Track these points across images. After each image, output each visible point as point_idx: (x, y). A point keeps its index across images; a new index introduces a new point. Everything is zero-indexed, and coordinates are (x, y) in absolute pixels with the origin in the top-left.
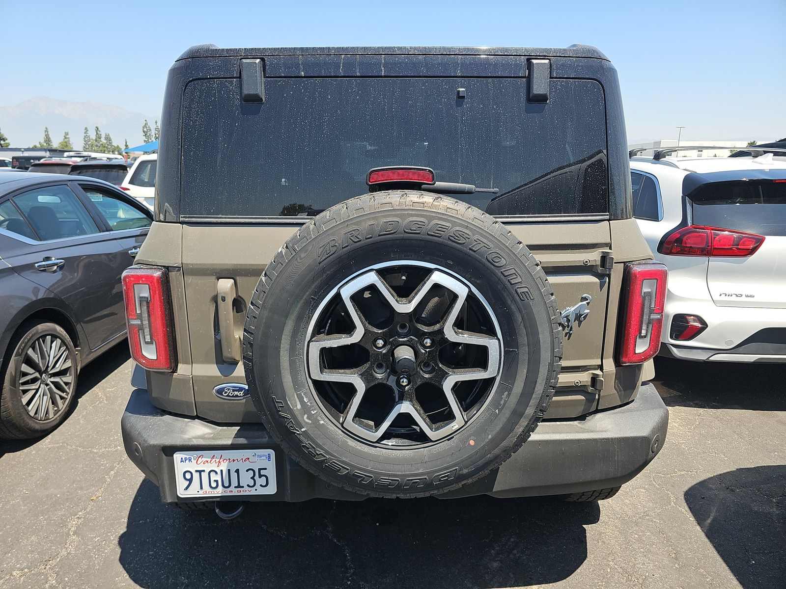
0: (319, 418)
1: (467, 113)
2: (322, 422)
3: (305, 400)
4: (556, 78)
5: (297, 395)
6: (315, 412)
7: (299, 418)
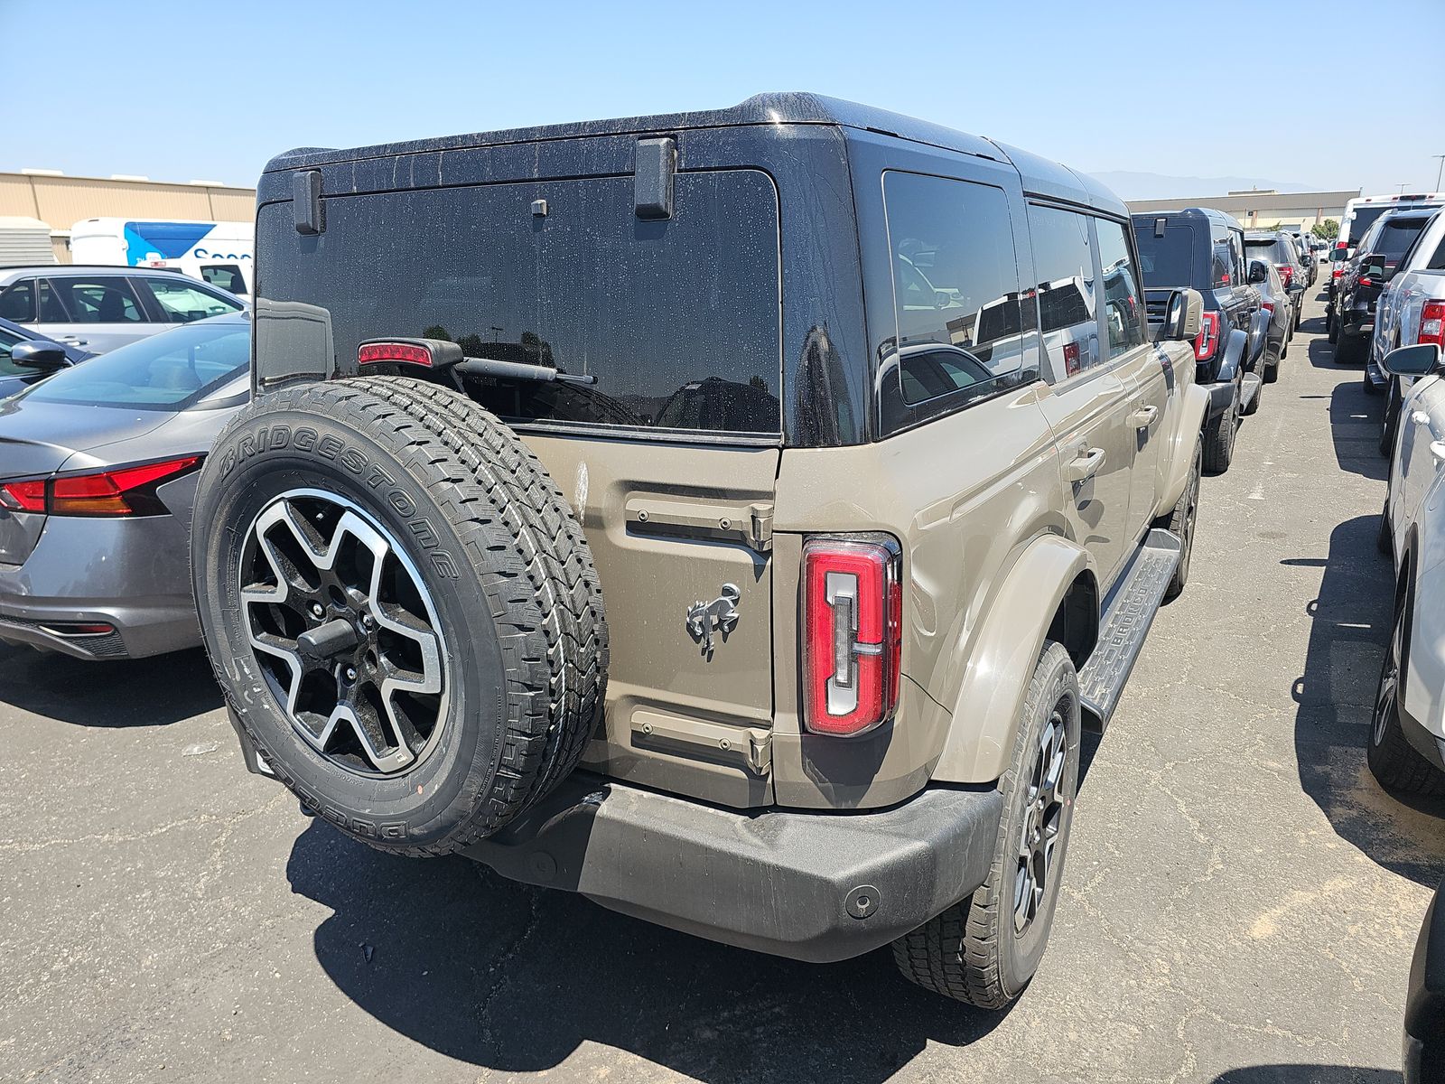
0: (263, 700)
1: (548, 242)
2: (266, 706)
3: (246, 670)
4: (686, 171)
5: (235, 661)
6: (259, 690)
7: (239, 693)
